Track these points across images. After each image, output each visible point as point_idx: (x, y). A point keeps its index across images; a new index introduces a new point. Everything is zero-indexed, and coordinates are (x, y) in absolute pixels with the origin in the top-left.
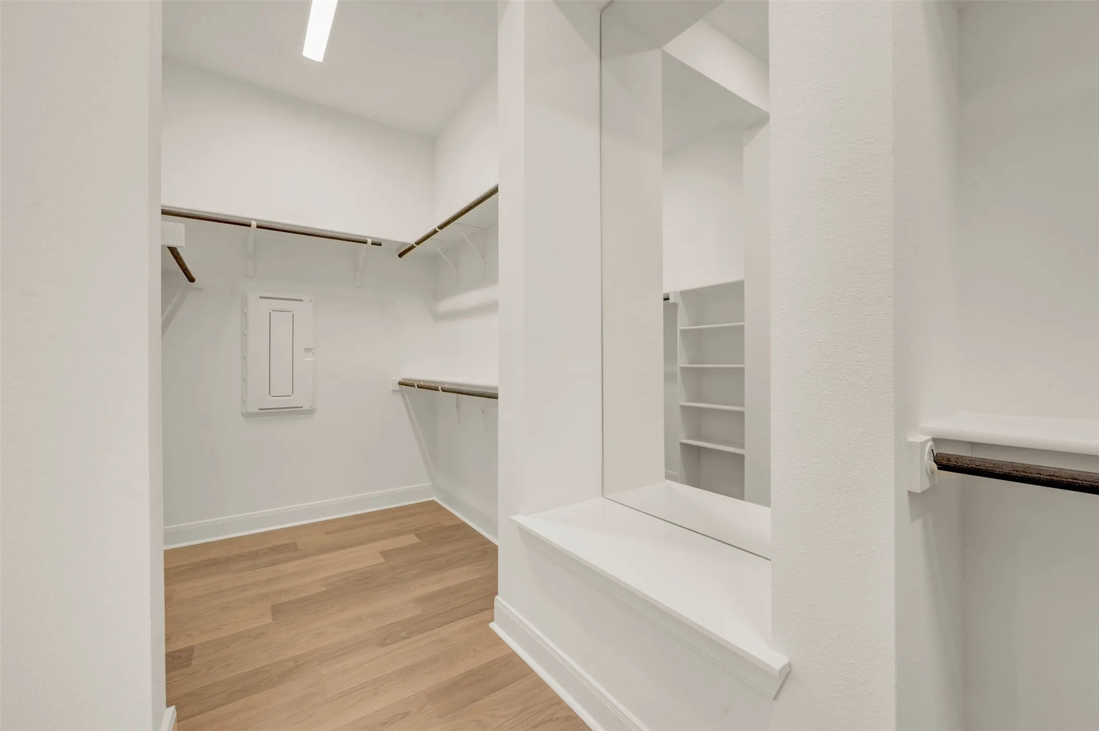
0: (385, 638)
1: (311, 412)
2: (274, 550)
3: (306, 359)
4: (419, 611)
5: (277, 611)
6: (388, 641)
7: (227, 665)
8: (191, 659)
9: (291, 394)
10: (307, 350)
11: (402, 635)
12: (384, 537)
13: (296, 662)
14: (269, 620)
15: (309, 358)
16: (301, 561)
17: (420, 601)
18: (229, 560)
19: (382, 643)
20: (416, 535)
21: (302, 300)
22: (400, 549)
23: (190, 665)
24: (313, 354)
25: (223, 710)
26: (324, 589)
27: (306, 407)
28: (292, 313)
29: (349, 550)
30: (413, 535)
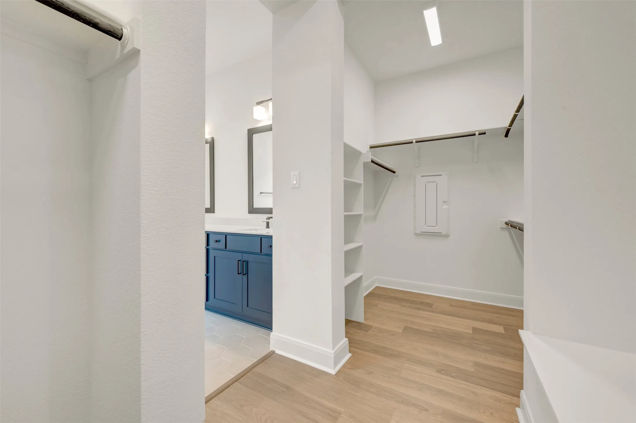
0: (442, 370)
1: (447, 236)
2: (422, 303)
3: (444, 207)
4: (472, 370)
5: (406, 329)
6: (442, 372)
7: (377, 339)
8: (369, 330)
9: (436, 225)
10: (444, 202)
11: (452, 374)
12: (483, 321)
13: (399, 353)
14: (400, 331)
15: (445, 207)
16: (430, 313)
17: (476, 364)
18: (403, 300)
19: (439, 371)
20: (504, 328)
21: (441, 175)
22: (487, 331)
23: (368, 332)
24: (448, 204)
25: (366, 353)
26: (430, 331)
27: (444, 233)
28: (436, 182)
29: (456, 318)
30: (503, 327)
